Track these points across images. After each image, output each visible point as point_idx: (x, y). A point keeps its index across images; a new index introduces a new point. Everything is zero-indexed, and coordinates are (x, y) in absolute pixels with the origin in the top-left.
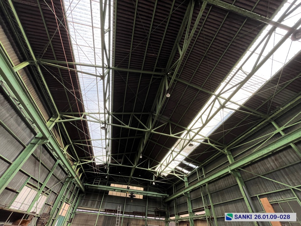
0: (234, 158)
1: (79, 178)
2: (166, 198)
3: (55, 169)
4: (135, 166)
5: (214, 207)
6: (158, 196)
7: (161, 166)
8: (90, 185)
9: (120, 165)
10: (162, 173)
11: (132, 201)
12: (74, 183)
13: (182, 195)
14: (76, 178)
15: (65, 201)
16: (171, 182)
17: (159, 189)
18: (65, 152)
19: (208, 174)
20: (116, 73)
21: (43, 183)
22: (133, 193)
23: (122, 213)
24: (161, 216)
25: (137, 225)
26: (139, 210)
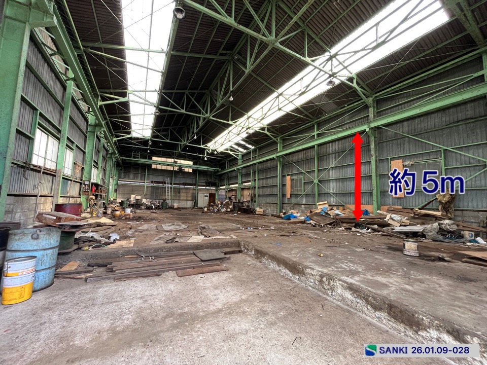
0: (283, 147)
2: (218, 171)
5: (258, 180)
6: (209, 170)
7: (215, 143)
8: (128, 159)
9: (168, 141)
10: (215, 150)
11: (181, 174)
13: (234, 170)
17: (210, 163)
19: (260, 156)
21: (98, 162)
22: (182, 167)
23: (171, 184)
24: (212, 186)
25: (187, 193)
26: (189, 181)
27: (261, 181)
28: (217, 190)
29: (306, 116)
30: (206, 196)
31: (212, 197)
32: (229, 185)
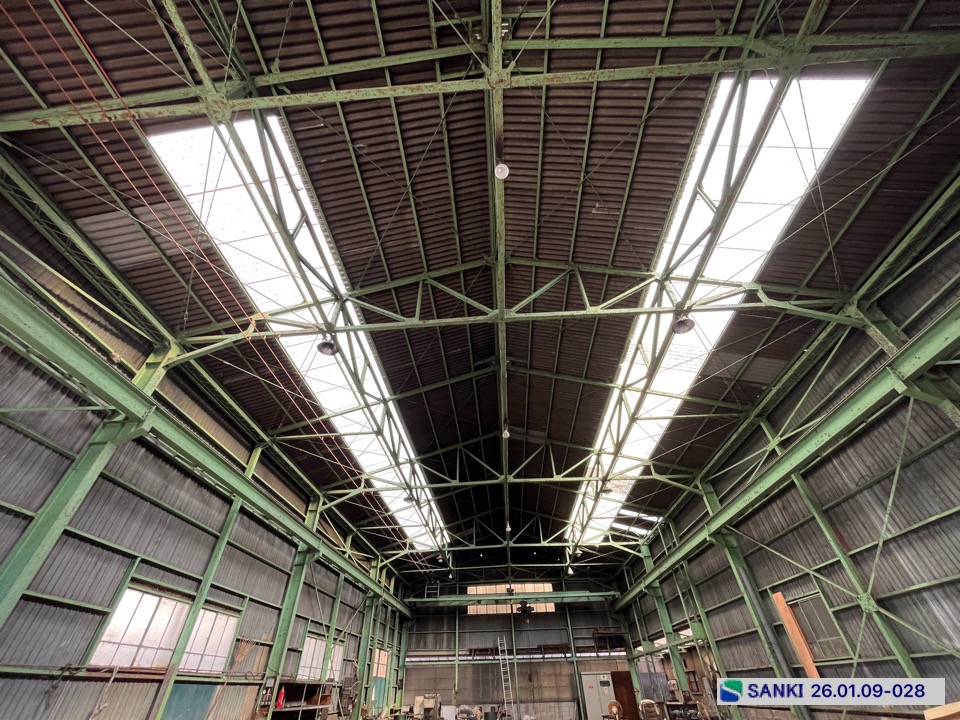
0: (721, 501)
1: (392, 591)
2: (615, 601)
3: (341, 590)
5: (708, 617)
6: (592, 599)
7: (572, 530)
8: (419, 600)
11: (528, 621)
12: (383, 605)
13: (642, 595)
14: (384, 595)
15: (377, 645)
16: (617, 558)
17: (592, 580)
18: (349, 552)
20: (401, 405)
21: (330, 622)
22: (526, 603)
23: (510, 652)
24: (613, 648)
25: (556, 676)
26: (553, 639)
27: (716, 619)
28: (631, 660)
29: (719, 410)
30: (603, 684)
31: (622, 685)
32: (652, 639)
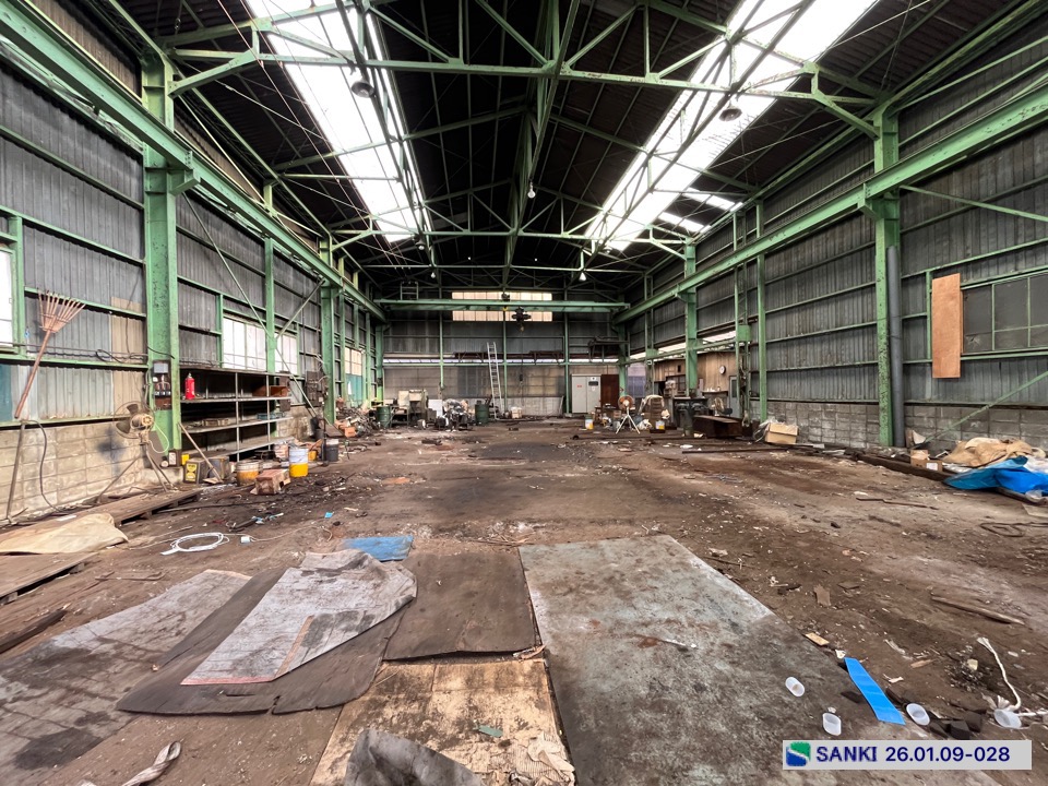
0: (903, 148)
1: (356, 287)
3: (273, 267)
4: (517, 230)
5: (767, 319)
6: (596, 310)
7: (604, 220)
8: (394, 301)
9: (467, 232)
10: (608, 243)
11: (522, 329)
12: (346, 302)
13: (672, 300)
14: (346, 288)
15: (345, 344)
17: (599, 292)
18: (273, 212)
19: (775, 225)
21: (264, 305)
23: (500, 356)
24: (607, 355)
25: (544, 377)
26: (546, 346)
28: (622, 366)
30: (592, 384)
31: (609, 385)
